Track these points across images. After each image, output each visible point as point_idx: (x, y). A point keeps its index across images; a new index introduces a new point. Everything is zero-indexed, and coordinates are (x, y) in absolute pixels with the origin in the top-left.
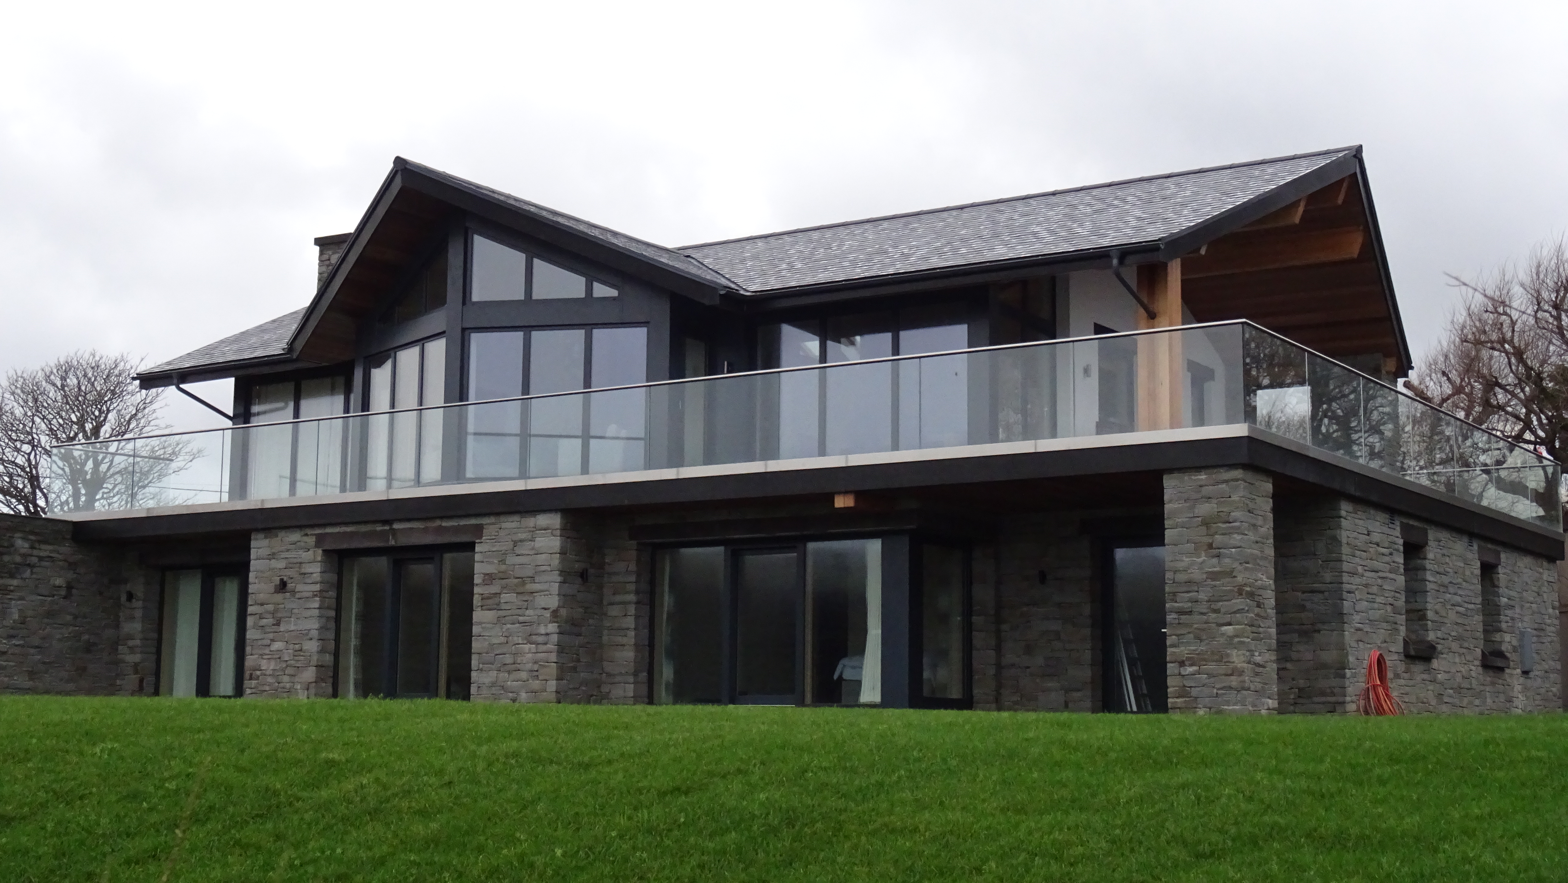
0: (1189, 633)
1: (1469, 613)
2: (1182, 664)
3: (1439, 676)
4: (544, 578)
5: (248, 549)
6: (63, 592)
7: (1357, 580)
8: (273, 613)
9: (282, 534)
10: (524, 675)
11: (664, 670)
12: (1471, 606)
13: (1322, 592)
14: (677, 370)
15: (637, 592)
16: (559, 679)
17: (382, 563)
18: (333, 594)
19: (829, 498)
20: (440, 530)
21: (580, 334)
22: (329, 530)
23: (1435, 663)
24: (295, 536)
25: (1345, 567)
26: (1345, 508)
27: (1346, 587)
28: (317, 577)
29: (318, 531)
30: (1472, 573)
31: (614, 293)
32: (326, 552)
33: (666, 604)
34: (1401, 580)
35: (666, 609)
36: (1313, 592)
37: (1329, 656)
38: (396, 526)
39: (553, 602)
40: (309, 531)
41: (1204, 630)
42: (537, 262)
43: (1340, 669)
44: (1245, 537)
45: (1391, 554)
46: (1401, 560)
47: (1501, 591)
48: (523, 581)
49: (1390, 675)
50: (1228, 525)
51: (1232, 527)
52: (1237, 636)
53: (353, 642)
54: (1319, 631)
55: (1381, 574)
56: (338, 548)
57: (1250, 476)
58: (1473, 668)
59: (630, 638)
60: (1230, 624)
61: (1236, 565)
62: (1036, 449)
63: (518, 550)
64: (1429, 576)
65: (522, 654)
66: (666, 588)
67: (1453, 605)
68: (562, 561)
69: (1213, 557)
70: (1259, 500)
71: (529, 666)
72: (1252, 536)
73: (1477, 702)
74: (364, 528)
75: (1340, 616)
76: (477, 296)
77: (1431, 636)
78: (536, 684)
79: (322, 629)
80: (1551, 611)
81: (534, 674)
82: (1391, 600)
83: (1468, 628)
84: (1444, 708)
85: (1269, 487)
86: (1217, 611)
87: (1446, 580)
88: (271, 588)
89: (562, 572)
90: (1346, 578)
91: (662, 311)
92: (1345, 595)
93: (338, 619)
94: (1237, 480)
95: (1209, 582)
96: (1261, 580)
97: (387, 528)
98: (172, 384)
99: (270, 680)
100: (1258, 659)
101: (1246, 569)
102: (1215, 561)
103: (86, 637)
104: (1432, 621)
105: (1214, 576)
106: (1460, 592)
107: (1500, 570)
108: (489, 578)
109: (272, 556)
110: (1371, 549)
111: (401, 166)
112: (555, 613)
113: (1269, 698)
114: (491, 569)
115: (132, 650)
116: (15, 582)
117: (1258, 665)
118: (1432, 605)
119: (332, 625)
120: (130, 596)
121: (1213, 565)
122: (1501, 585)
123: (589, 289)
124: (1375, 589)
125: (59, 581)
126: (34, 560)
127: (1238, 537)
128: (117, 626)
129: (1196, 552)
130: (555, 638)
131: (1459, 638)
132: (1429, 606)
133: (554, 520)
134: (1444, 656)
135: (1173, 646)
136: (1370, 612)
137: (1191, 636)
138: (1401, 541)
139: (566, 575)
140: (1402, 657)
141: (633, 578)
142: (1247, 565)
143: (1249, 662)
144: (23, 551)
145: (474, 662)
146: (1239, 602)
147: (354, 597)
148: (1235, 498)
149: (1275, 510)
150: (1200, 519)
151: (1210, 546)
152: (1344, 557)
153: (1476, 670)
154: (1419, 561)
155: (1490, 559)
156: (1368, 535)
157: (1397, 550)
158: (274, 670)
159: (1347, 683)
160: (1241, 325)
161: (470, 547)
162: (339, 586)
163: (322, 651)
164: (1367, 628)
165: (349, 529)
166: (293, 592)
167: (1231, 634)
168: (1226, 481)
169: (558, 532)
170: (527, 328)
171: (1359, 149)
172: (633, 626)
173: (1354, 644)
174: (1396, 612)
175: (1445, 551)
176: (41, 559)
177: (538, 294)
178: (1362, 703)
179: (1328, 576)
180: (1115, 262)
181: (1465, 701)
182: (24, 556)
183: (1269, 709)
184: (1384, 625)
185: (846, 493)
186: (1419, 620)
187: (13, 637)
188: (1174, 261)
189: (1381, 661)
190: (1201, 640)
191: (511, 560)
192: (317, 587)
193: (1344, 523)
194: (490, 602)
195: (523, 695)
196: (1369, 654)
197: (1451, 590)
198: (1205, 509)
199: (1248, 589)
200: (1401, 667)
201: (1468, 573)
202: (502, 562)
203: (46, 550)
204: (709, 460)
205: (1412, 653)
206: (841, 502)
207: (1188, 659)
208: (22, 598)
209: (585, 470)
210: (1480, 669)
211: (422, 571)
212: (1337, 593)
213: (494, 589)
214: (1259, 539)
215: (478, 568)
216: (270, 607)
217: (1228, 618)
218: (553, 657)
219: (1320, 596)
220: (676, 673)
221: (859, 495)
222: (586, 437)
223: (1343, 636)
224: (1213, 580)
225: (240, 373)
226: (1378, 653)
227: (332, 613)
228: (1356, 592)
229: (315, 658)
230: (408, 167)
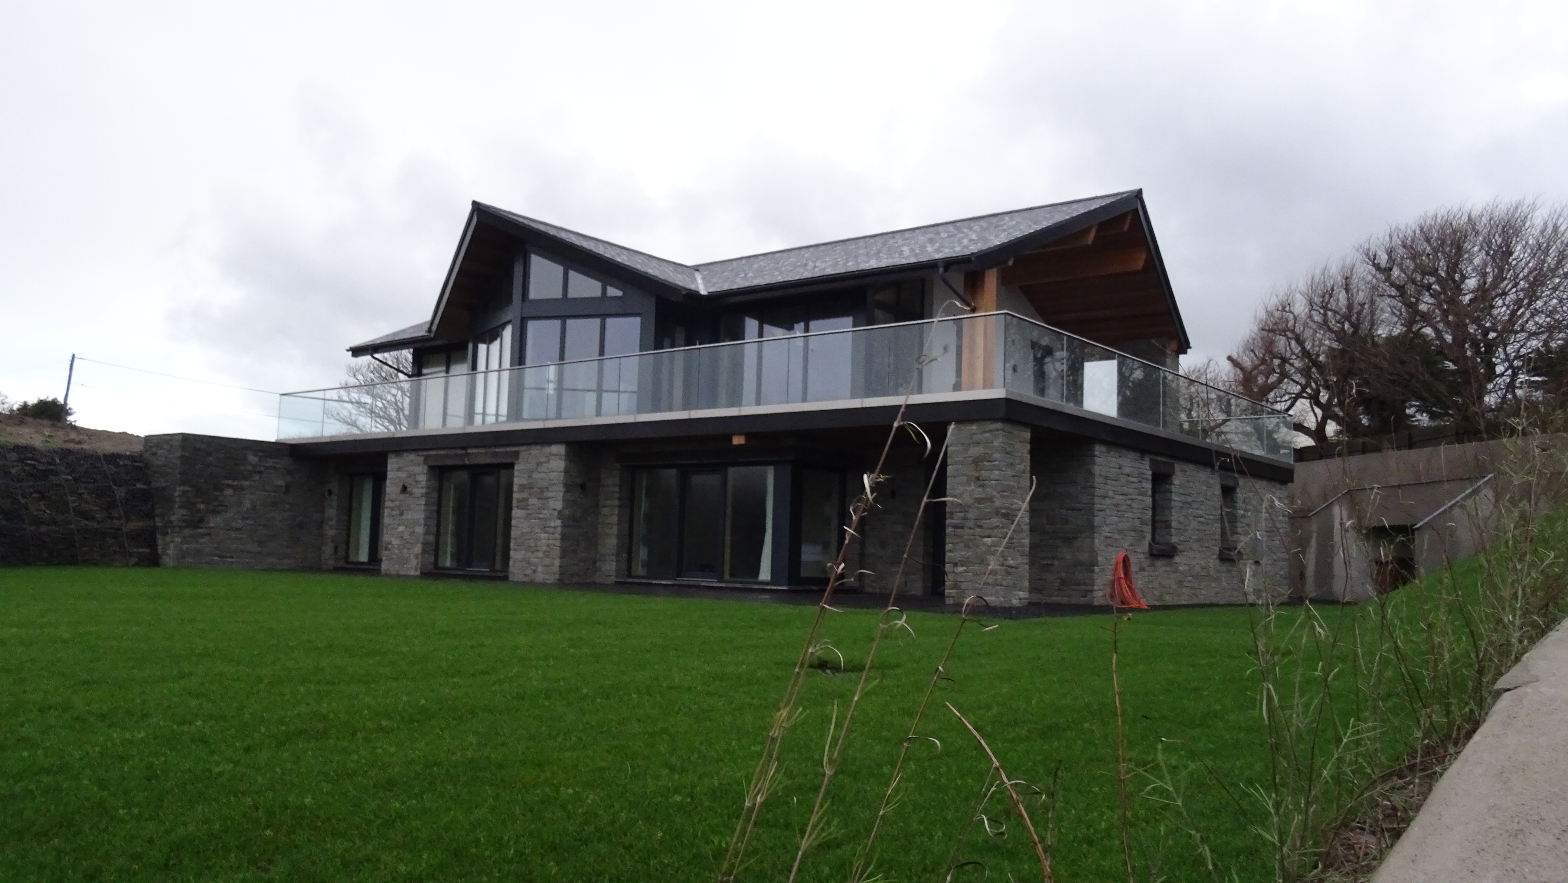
0: (961, 542)
1: (1210, 522)
2: (956, 565)
3: (1181, 568)
4: (554, 488)
5: (385, 465)
6: (283, 489)
7: (1108, 501)
8: (399, 507)
9: (405, 454)
10: (540, 554)
11: (641, 553)
12: (1212, 517)
13: (1080, 510)
14: (658, 345)
15: (620, 499)
16: (562, 557)
17: (464, 476)
18: (435, 495)
19: (729, 438)
20: (495, 454)
21: (597, 322)
22: (432, 453)
23: (1177, 559)
24: (412, 456)
25: (1098, 492)
26: (1099, 449)
27: (1097, 506)
28: (424, 484)
29: (425, 453)
30: (1214, 494)
31: (619, 293)
32: (431, 468)
33: (643, 507)
34: (1149, 500)
35: (643, 510)
36: (1074, 510)
37: (1084, 557)
38: (469, 451)
39: (559, 505)
40: (421, 453)
41: (971, 540)
42: (572, 273)
43: (1091, 565)
44: (1003, 473)
45: (1139, 482)
46: (1148, 486)
47: (1238, 505)
48: (542, 490)
49: (1133, 568)
50: (991, 464)
51: (994, 465)
52: (994, 546)
53: (451, 527)
54: (1076, 538)
55: (1129, 497)
56: (440, 464)
57: (1008, 427)
58: (1211, 561)
59: (615, 530)
60: (989, 537)
61: (995, 493)
62: (862, 404)
63: (540, 469)
64: (1174, 497)
65: (539, 539)
66: (644, 496)
67: (1195, 517)
68: (565, 476)
69: (980, 486)
70: (1018, 445)
71: (545, 548)
72: (1010, 472)
73: (1214, 585)
74: (452, 452)
75: (1092, 528)
76: (533, 295)
77: (1174, 540)
78: (548, 561)
79: (426, 518)
80: (1281, 518)
81: (547, 554)
82: (1138, 515)
83: (1207, 532)
84: (1184, 590)
85: (1027, 435)
86: (980, 527)
87: (1189, 499)
88: (399, 490)
89: (566, 485)
90: (1097, 500)
91: (650, 305)
92: (1096, 513)
93: (439, 512)
94: (997, 430)
95: (976, 505)
96: (1016, 503)
97: (464, 452)
98: (368, 354)
99: (397, 551)
100: (1011, 562)
101: (1002, 496)
102: (980, 490)
103: (298, 519)
104: (1176, 529)
105: (979, 501)
106: (1202, 507)
107: (1238, 490)
108: (522, 488)
109: (399, 469)
110: (1122, 479)
111: (477, 207)
112: (560, 513)
113: (1020, 590)
114: (524, 482)
115: (331, 527)
116: (247, 483)
117: (1011, 567)
118: (1176, 518)
119: (435, 515)
120: (330, 492)
121: (979, 493)
122: (1238, 501)
123: (604, 290)
124: (1123, 508)
125: (280, 483)
126: (262, 469)
127: (997, 472)
128: (323, 511)
129: (968, 483)
130: (559, 529)
131: (1200, 540)
132: (1173, 518)
133: (559, 449)
134: (1186, 553)
135: (950, 551)
136: (1120, 524)
137: (962, 544)
138: (1150, 472)
139: (569, 487)
140: (1147, 556)
141: (617, 489)
142: (1004, 494)
143: (1002, 565)
144: (253, 463)
145: (512, 545)
146: (996, 521)
147: (452, 497)
148: (996, 443)
149: (1032, 453)
150: (971, 459)
151: (978, 479)
152: (1096, 485)
153: (1213, 562)
154: (1168, 486)
155: (1231, 483)
156: (1120, 468)
157: (1147, 479)
158: (398, 545)
159: (1096, 576)
160: (1003, 316)
161: (511, 466)
162: (440, 490)
163: (427, 533)
164: (1116, 536)
165: (442, 452)
166: (411, 494)
167: (989, 544)
168: (990, 431)
169: (563, 458)
170: (564, 318)
171: (1140, 192)
172: (616, 522)
173: (1102, 548)
174: (1143, 523)
175: (1190, 479)
176: (266, 468)
177: (572, 294)
178: (1108, 590)
179: (1085, 499)
180: (941, 270)
181: (1203, 585)
182: (255, 466)
183: (1020, 599)
184: (1132, 533)
185: (740, 434)
186: (1166, 528)
187: (247, 519)
188: (991, 271)
189: (1126, 560)
190: (969, 547)
191: (536, 475)
192: (424, 491)
193: (1097, 460)
194: (522, 504)
195: (540, 569)
196: (1116, 555)
197: (1194, 506)
198: (975, 451)
199: (1004, 511)
200: (1146, 563)
201: (1209, 494)
202: (530, 477)
203: (270, 462)
204: (686, 407)
205: (1155, 553)
206: (738, 440)
207: (960, 561)
208: (252, 494)
209: (599, 414)
210: (1217, 561)
211: (489, 480)
212: (1089, 511)
213: (524, 495)
214: (1015, 474)
215: (516, 481)
216: (397, 503)
217: (988, 532)
218: (558, 543)
219: (1079, 512)
220: (650, 554)
221: (748, 436)
222: (600, 391)
223: (1093, 542)
224: (979, 503)
225: (417, 345)
226: (1124, 554)
227: (435, 508)
228: (1107, 510)
229: (421, 539)
230: (481, 207)
